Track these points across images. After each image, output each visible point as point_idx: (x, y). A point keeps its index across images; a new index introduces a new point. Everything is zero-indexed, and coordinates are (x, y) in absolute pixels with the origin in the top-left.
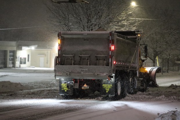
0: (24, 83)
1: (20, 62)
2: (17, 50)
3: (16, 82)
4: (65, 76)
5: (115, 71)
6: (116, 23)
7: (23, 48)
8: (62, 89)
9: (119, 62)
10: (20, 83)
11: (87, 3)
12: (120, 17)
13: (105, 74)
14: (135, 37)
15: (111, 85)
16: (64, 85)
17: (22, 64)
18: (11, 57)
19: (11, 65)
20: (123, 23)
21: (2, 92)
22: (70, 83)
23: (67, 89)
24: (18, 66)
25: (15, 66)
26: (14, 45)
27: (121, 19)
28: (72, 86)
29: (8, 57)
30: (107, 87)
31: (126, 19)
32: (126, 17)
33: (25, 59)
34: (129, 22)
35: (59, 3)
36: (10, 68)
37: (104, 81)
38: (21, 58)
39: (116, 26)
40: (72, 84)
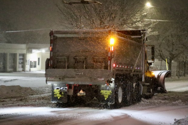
0: (35, 88)
1: (30, 65)
2: (27, 53)
3: (26, 87)
4: (58, 81)
5: (115, 75)
6: (130, 24)
7: (34, 51)
8: (55, 96)
9: (121, 65)
10: (30, 88)
11: (100, 4)
12: (135, 19)
13: (103, 79)
14: (140, 37)
15: (110, 91)
16: (57, 91)
17: (32, 67)
18: (21, 60)
19: (21, 69)
20: (138, 25)
21: (12, 97)
22: (63, 88)
23: (60, 96)
24: (28, 70)
25: (25, 70)
26: (24, 48)
27: (135, 20)
28: (66, 92)
29: (18, 61)
30: (106, 93)
31: (140, 20)
32: (140, 18)
33: (36, 62)
34: (144, 24)
35: (71, 4)
36: (19, 72)
37: (102, 86)
38: (31, 62)
39: (130, 28)
40: (66, 90)
